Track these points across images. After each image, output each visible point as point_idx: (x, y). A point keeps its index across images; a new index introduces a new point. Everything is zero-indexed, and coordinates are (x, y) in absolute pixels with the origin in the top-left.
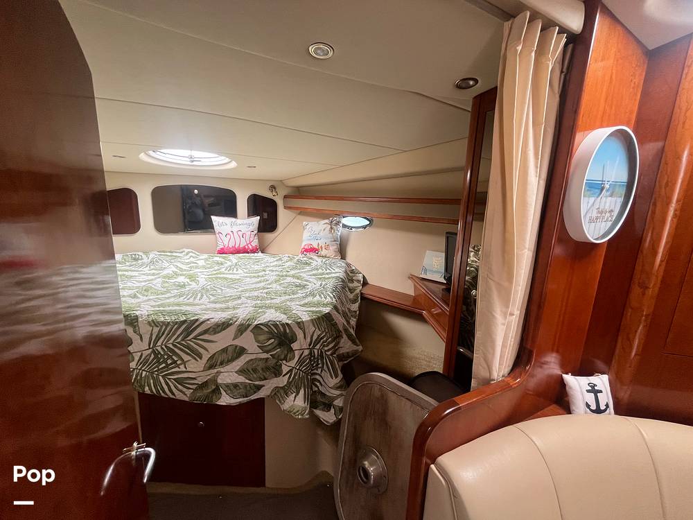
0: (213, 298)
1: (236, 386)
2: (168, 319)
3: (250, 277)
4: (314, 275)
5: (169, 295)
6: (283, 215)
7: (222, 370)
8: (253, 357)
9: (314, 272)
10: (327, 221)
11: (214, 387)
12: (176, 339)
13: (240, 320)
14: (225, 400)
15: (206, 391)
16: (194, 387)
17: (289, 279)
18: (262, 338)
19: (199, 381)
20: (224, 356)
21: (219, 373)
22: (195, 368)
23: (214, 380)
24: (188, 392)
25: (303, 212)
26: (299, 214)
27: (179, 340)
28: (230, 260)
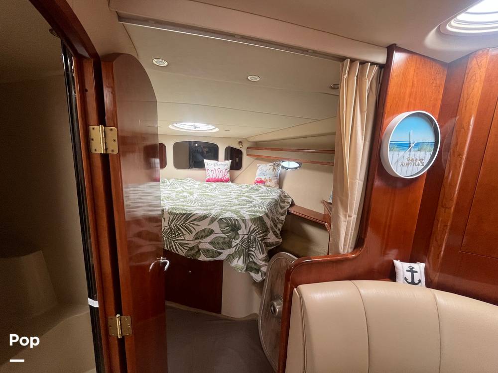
0: (200, 204)
1: (208, 250)
2: (178, 212)
3: (222, 195)
4: (259, 196)
5: (178, 201)
6: (246, 160)
7: (201, 241)
8: (217, 235)
9: (259, 195)
10: (272, 164)
11: (197, 250)
12: (181, 222)
13: (212, 215)
14: (202, 258)
15: (193, 252)
16: (188, 248)
17: (243, 198)
18: (223, 226)
19: (190, 246)
20: (203, 234)
21: (200, 242)
22: (189, 238)
23: (197, 246)
24: (185, 251)
25: (259, 158)
26: (256, 159)
27: (182, 223)
28: (212, 186)
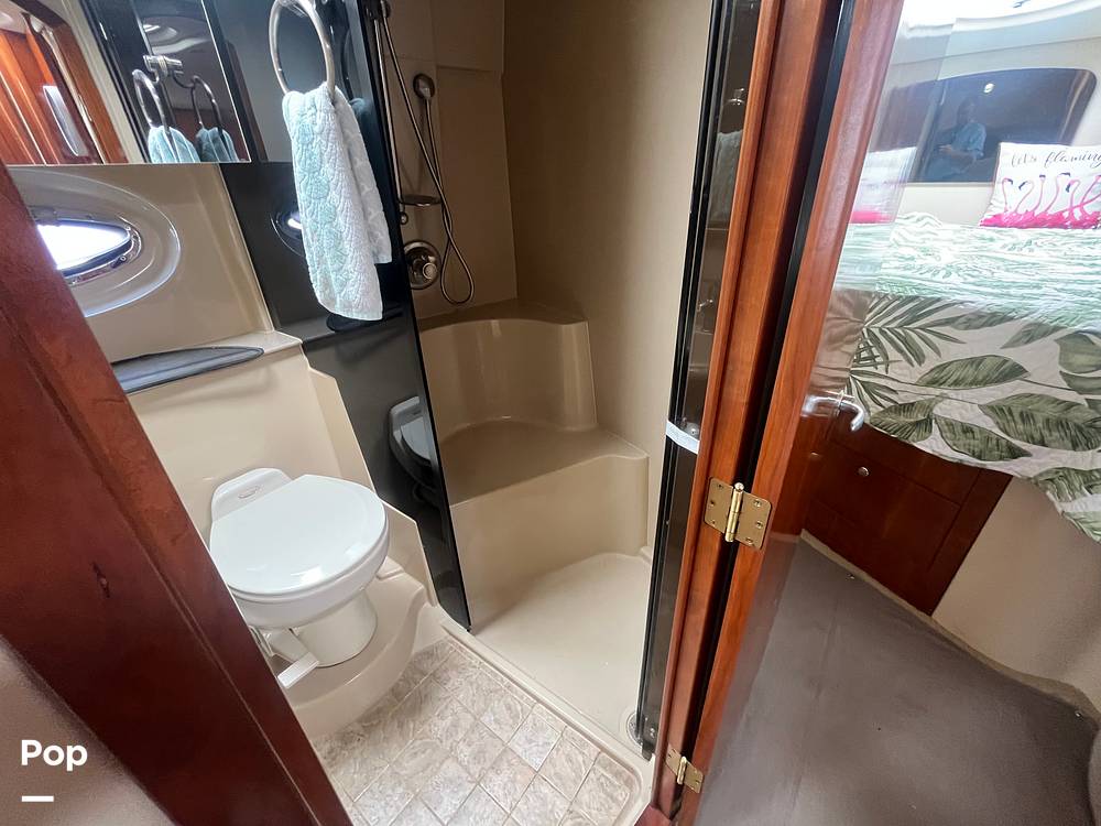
1: (968, 430)
7: (952, 394)
8: (1038, 390)
11: (922, 417)
14: (933, 444)
15: (903, 419)
18: (1080, 360)
19: (901, 399)
21: (943, 397)
22: (903, 377)
23: (927, 407)
24: (875, 409)
